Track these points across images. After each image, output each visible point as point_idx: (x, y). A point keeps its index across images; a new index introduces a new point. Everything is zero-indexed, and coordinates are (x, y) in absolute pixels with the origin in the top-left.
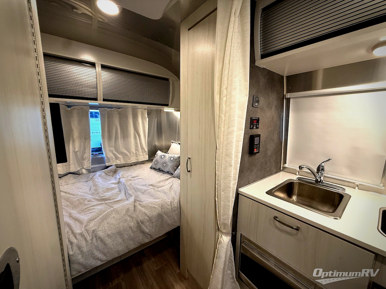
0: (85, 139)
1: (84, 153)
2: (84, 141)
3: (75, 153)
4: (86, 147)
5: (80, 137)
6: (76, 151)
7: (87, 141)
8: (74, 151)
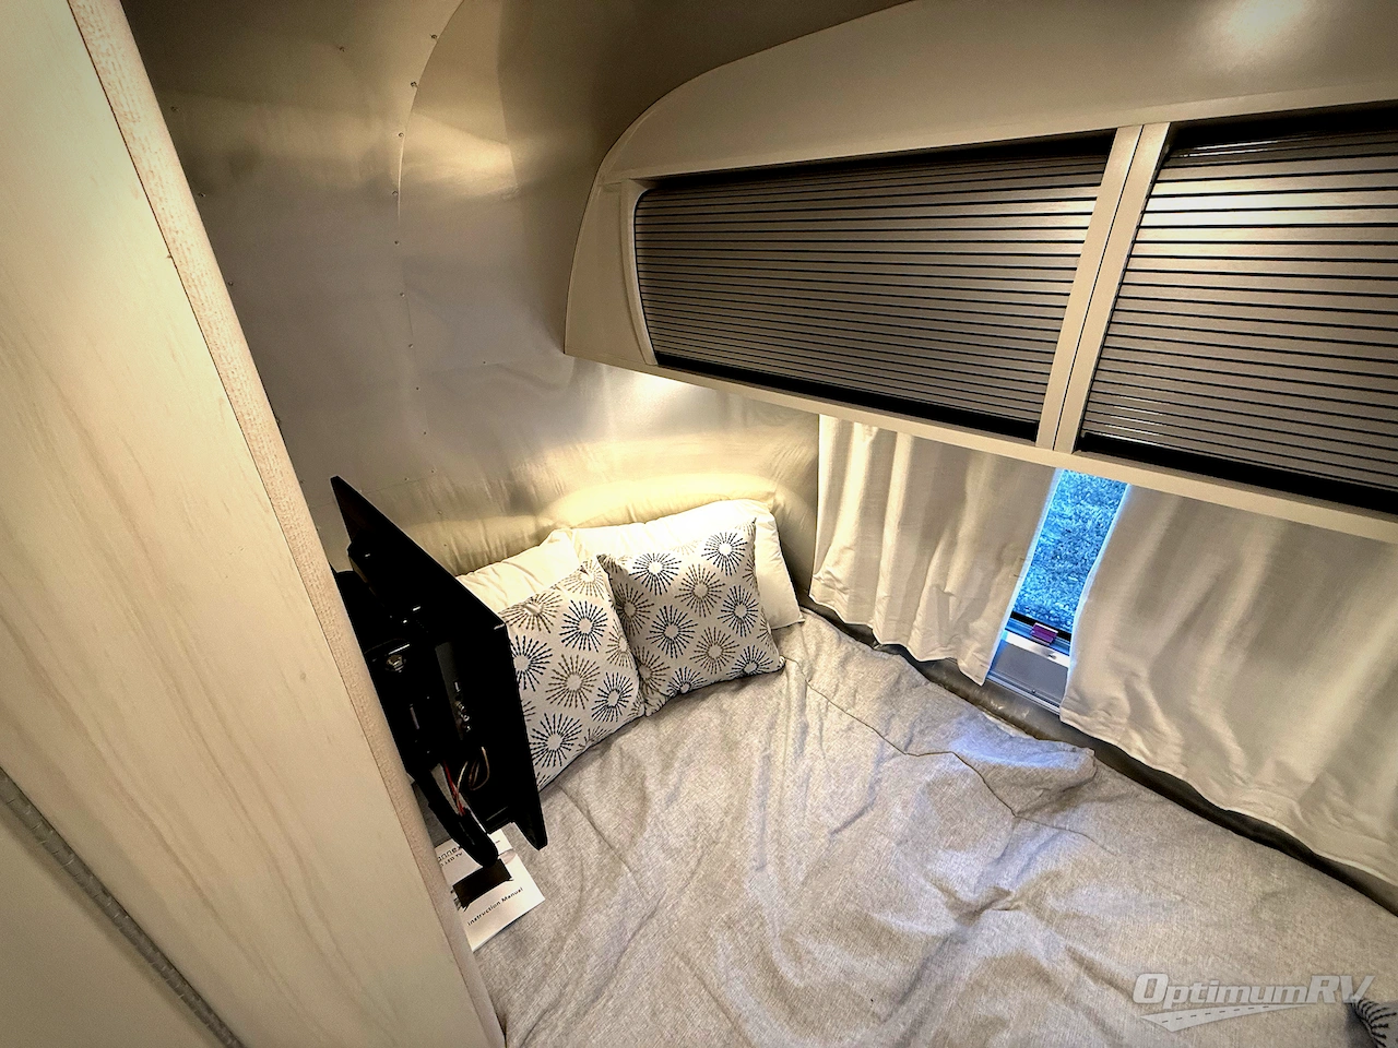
0: (999, 561)
1: (976, 608)
2: (992, 567)
3: (942, 596)
4: (992, 595)
5: (981, 544)
6: (946, 590)
7: (1004, 570)
8: (938, 587)
